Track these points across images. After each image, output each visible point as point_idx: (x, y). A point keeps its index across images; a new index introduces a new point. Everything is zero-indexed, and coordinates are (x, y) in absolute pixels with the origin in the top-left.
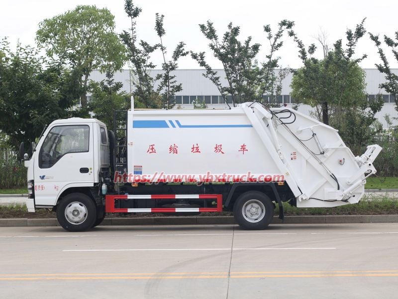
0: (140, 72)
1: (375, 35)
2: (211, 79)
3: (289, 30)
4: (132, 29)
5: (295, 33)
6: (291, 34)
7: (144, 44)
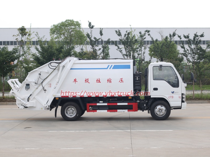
0: (93, 49)
1: (179, 35)
2: (119, 51)
3: (148, 33)
4: (91, 33)
5: (150, 34)
6: (149, 35)
7: (95, 38)
